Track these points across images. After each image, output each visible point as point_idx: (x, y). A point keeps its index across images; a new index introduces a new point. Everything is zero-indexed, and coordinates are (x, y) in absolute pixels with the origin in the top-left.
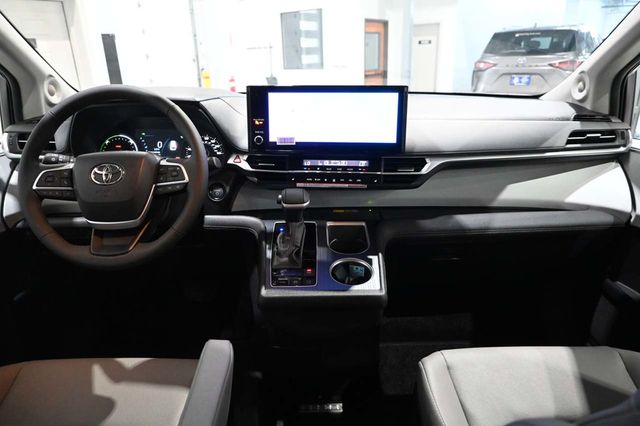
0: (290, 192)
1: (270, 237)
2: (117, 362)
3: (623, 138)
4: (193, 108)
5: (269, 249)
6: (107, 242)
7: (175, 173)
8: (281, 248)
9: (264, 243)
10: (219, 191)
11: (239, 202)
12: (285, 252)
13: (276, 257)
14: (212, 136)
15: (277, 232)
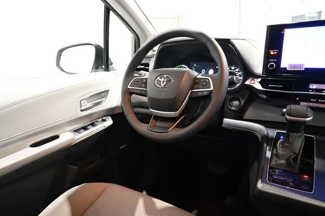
0: (294, 107)
1: (272, 142)
2: (152, 201)
4: (226, 43)
5: (269, 150)
6: (159, 124)
7: (205, 84)
8: (280, 151)
9: (265, 144)
10: (236, 103)
11: (249, 113)
12: (283, 155)
13: (274, 158)
14: (237, 66)
15: (277, 138)
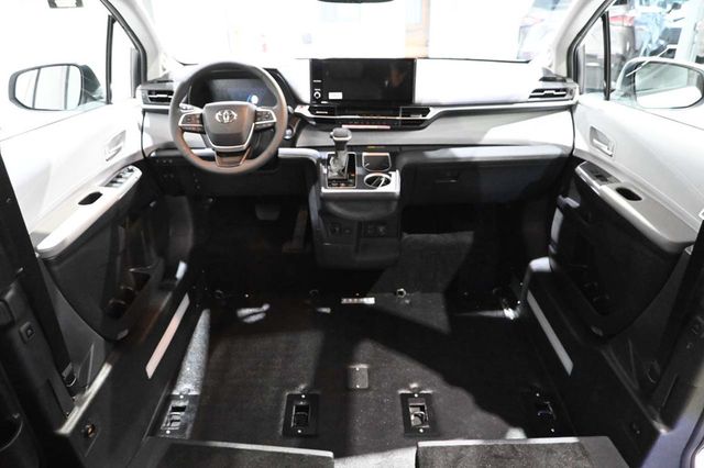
0: (337, 130)
1: (326, 162)
3: (571, 93)
4: (274, 72)
5: (325, 168)
6: (226, 159)
7: (267, 116)
8: (333, 167)
9: (321, 165)
10: (289, 131)
11: (301, 140)
12: (335, 169)
13: (330, 172)
15: (329, 159)
